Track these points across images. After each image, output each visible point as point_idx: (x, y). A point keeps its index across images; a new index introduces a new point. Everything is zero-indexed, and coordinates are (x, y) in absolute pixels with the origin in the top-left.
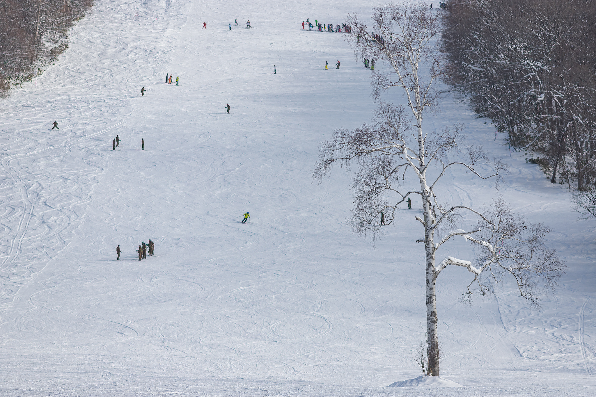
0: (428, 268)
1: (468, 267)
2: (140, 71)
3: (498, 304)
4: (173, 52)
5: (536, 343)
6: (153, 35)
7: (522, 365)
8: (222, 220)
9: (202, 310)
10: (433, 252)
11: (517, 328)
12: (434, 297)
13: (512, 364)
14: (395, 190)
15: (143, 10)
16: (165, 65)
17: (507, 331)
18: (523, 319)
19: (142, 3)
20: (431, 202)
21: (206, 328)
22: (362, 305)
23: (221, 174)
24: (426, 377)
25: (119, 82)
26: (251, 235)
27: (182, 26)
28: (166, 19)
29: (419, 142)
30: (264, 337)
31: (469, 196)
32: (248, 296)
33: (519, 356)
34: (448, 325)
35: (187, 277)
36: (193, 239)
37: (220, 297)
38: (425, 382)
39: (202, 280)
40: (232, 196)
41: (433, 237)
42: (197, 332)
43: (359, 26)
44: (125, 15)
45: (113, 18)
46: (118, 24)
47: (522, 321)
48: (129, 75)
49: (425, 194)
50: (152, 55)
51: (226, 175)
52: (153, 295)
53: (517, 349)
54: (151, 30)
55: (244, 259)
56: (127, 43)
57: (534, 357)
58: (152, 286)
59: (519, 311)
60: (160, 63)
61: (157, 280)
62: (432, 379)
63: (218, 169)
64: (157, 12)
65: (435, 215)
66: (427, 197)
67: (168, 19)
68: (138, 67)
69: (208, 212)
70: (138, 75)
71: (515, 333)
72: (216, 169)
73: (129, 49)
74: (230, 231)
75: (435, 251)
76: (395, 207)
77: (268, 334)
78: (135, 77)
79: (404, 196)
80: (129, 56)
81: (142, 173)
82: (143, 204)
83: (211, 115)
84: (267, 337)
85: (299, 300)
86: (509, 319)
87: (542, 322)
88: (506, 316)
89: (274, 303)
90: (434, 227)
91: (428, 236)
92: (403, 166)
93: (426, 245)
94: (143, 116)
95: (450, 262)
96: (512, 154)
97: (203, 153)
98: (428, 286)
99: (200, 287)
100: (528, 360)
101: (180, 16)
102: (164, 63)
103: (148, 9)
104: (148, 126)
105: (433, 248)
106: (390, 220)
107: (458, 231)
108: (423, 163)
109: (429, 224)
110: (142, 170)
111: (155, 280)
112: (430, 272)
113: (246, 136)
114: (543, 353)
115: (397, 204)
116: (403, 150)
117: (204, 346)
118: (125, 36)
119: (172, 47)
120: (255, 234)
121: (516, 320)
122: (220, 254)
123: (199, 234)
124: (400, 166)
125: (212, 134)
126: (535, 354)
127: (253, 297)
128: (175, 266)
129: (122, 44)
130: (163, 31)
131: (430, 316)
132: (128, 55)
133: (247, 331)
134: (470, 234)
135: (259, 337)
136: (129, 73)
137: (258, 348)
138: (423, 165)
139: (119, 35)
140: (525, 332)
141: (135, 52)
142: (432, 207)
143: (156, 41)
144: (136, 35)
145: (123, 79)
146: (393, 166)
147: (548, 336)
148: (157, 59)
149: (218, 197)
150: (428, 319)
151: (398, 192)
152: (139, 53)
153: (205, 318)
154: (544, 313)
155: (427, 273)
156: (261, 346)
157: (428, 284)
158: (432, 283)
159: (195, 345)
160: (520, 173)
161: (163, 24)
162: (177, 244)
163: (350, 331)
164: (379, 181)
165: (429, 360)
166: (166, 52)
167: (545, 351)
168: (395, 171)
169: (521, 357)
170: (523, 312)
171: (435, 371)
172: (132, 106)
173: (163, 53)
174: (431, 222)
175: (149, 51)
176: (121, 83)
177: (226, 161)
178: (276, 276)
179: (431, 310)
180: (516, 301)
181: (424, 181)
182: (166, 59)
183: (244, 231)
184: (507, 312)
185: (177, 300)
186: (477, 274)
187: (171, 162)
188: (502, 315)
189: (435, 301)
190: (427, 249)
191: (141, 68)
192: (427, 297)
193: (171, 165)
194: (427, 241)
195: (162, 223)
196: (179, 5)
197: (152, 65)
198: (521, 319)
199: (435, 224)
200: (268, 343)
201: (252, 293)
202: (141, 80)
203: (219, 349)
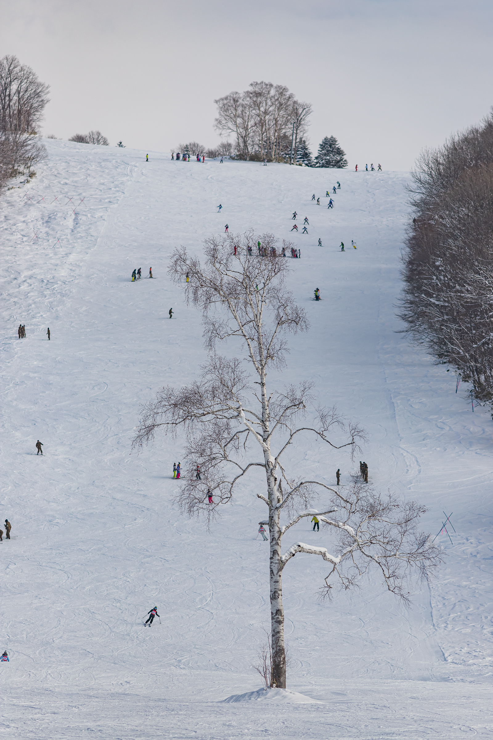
0: (272, 556)
1: (324, 555)
2: (33, 306)
3: (431, 596)
4: (76, 282)
5: (468, 645)
6: (53, 261)
7: (444, 671)
8: (110, 492)
9: (63, 603)
10: (279, 537)
11: (449, 626)
12: (279, 592)
13: (431, 670)
14: (233, 462)
15: (44, 230)
16: (64, 298)
17: (436, 630)
18: (459, 614)
19: (44, 221)
20: (276, 476)
21: (63, 626)
22: (262, 597)
23: (115, 435)
24: (268, 690)
25: (6, 320)
26: (143, 511)
27: (91, 250)
28: (71, 242)
29: (263, 403)
30: (134, 637)
31: (417, 461)
32: (123, 586)
33: (443, 660)
34: (364, 621)
35: (54, 563)
36: (71, 516)
37: (88, 587)
38: (266, 695)
39: (70, 567)
40: (125, 462)
41: (279, 518)
42: (51, 631)
43: (188, 262)
44: (21, 236)
45: (7, 240)
46: (10, 248)
47: (456, 616)
48: (19, 311)
49: (269, 467)
50: (49, 286)
51: (121, 435)
52: (6, 585)
53: (442, 651)
54: (51, 255)
55: (128, 540)
56: (19, 271)
57: (462, 661)
58: (7, 574)
59: (455, 604)
60: (59, 296)
61: (15, 566)
62: (275, 692)
63: (112, 429)
64: (61, 232)
65: (281, 492)
66: (271, 470)
67: (75, 241)
68: (30, 302)
69: (94, 482)
70: (30, 311)
71: (446, 631)
72: (109, 428)
73: (22, 278)
74: (118, 505)
75: (281, 536)
76: (233, 482)
77: (139, 634)
78: (26, 314)
79: (244, 469)
80: (21, 288)
81: (18, 434)
82: (15, 472)
83: (111, 361)
84: (137, 637)
85: (186, 592)
86: (441, 614)
87: (481, 617)
88: (439, 611)
89: (154, 595)
90: (280, 507)
91: (273, 517)
92: (243, 433)
93: (270, 529)
94: (27, 363)
95: (300, 549)
96: (475, 409)
97: (95, 408)
98: (272, 578)
99: (66, 575)
100: (453, 665)
101: (89, 238)
102: (64, 296)
103: (51, 229)
104: (32, 375)
105: (278, 532)
106: (227, 498)
107: (309, 511)
108: (266, 429)
109: (275, 503)
110: (18, 430)
111: (12, 567)
112: (275, 562)
113: (151, 387)
114: (473, 657)
115: (236, 479)
116: (239, 413)
117: (56, 649)
118: (18, 263)
119: (75, 277)
120: (148, 509)
121: (449, 615)
122: (101, 534)
123: (79, 509)
124: (240, 432)
125: (109, 385)
126: (462, 658)
127: (129, 588)
128: (42, 549)
129: (13, 272)
130: (65, 257)
131: (274, 614)
132: (20, 286)
133: (114, 630)
134: (324, 515)
135: (128, 637)
136: (19, 308)
137: (121, 651)
138: (267, 431)
139: (10, 262)
140: (457, 631)
141: (28, 283)
142: (278, 482)
143: (56, 269)
144: (31, 262)
145: (11, 317)
146: (233, 432)
147: (486, 636)
148: (56, 292)
149: (108, 463)
150: (273, 618)
151: (236, 464)
152: (34, 283)
153: (65, 613)
154: (486, 606)
155: (271, 563)
156: (126, 648)
157: (273, 576)
158: (277, 574)
159: (44, 647)
160: (484, 433)
161: (67, 247)
162: (50, 521)
163: (241, 630)
164: (215, 450)
165: (273, 669)
166: (67, 283)
167: (476, 654)
168: (235, 437)
169: (445, 662)
170: (461, 605)
171: (280, 682)
172: (15, 350)
173: (63, 284)
174: (276, 500)
175: (45, 281)
176: (8, 321)
177: (122, 419)
178: (163, 561)
179: (276, 608)
180: (453, 592)
181: (268, 450)
182: (67, 292)
183: (135, 506)
184: (440, 606)
185: (35, 591)
186: (335, 563)
187: (54, 419)
188: (433, 609)
189: (280, 596)
190: (272, 533)
191: (35, 303)
192: (271, 591)
193: (54, 423)
194: (271, 523)
195: (34, 496)
196: (89, 224)
197: (48, 299)
198: (456, 615)
199: (281, 502)
200: (136, 645)
201: (128, 583)
202: (33, 317)
203: (74, 652)
